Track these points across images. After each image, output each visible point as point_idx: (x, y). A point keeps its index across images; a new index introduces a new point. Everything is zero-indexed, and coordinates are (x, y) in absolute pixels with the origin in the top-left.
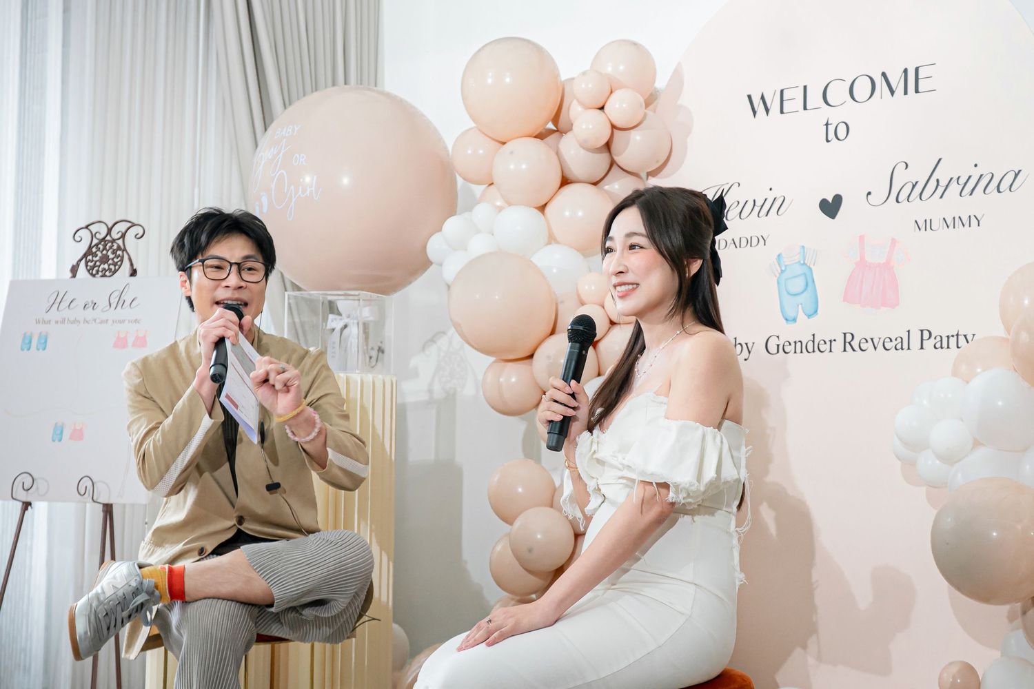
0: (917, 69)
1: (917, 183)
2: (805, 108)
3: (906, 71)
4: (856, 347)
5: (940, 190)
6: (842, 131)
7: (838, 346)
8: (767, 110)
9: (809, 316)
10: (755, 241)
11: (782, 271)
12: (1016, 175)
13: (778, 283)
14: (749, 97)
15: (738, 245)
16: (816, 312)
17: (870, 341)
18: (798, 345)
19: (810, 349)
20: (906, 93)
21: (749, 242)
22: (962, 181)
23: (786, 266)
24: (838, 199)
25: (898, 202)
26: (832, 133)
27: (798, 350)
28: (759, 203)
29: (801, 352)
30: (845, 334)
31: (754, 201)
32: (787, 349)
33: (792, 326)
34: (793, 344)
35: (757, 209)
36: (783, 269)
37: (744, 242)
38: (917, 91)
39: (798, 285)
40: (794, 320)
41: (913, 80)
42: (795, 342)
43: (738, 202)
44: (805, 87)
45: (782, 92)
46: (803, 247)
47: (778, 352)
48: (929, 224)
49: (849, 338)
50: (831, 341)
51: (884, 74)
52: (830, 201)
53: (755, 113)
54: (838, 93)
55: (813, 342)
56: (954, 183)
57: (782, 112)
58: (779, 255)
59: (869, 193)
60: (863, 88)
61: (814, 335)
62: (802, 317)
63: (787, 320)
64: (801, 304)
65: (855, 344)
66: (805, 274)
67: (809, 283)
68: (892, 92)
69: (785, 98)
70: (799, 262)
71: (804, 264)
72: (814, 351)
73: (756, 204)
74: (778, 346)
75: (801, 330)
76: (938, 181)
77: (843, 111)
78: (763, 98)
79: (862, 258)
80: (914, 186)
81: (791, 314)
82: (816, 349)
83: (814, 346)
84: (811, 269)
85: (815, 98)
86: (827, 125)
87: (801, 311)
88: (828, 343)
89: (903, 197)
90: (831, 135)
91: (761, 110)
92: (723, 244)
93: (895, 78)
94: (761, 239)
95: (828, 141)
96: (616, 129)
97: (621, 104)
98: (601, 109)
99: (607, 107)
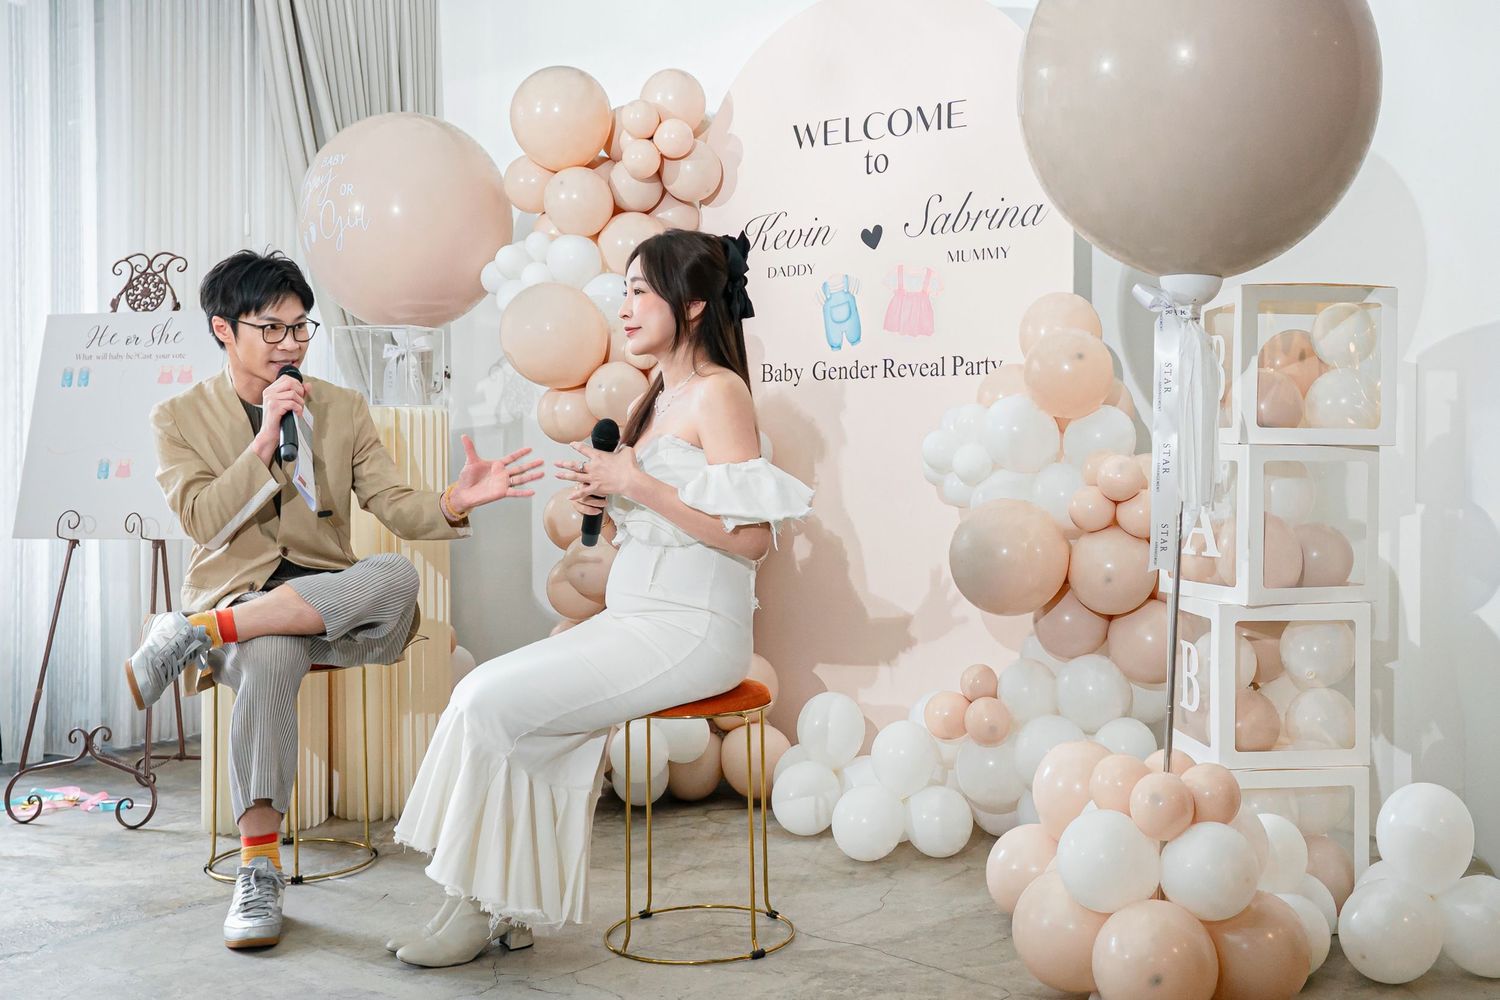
0: (950, 105)
1: (949, 216)
2: (847, 140)
3: (939, 106)
4: (896, 373)
5: (971, 222)
6: (881, 163)
7: (879, 371)
8: (812, 142)
9: (853, 343)
10: (802, 269)
11: (828, 300)
12: (1039, 209)
13: (824, 311)
14: (795, 127)
15: (786, 273)
16: (859, 339)
17: (908, 367)
18: (843, 371)
19: (854, 375)
20: (939, 128)
21: (797, 271)
22: (990, 214)
23: (831, 294)
24: (878, 230)
25: (932, 233)
26: (874, 165)
27: (843, 376)
28: (805, 233)
29: (846, 377)
30: (885, 360)
31: (800, 232)
32: (833, 375)
33: (837, 353)
34: (838, 370)
35: (803, 238)
36: (829, 297)
37: (791, 271)
38: (949, 126)
39: (842, 313)
40: (839, 347)
41: (946, 116)
42: (840, 368)
43: (786, 232)
44: (847, 119)
45: (826, 123)
46: (847, 276)
47: (824, 377)
48: (960, 256)
49: (889, 364)
50: (872, 367)
51: (919, 109)
52: (871, 231)
53: (801, 144)
54: (878, 126)
55: (857, 368)
56: (983, 215)
57: (826, 144)
58: (825, 284)
59: (907, 225)
60: (900, 123)
61: (857, 361)
62: (846, 344)
63: (832, 346)
64: (846, 331)
65: (895, 370)
66: (848, 302)
67: (853, 311)
68: (927, 127)
69: (828, 130)
70: (843, 290)
71: (848, 292)
72: (857, 377)
73: (803, 233)
74: (825, 372)
75: (845, 357)
76: (968, 213)
77: (883, 144)
78: (808, 128)
79: (901, 286)
80: (947, 219)
81: (837, 341)
82: (859, 374)
83: (858, 372)
84: (854, 298)
85: (856, 130)
86: (868, 157)
87: (845, 338)
88: (870, 369)
89: (938, 227)
90: (872, 167)
91: (806, 141)
92: (772, 272)
93: (930, 113)
94: (808, 268)
95: (868, 173)
96: (666, 159)
97: (669, 134)
98: (650, 139)
99: (656, 139)
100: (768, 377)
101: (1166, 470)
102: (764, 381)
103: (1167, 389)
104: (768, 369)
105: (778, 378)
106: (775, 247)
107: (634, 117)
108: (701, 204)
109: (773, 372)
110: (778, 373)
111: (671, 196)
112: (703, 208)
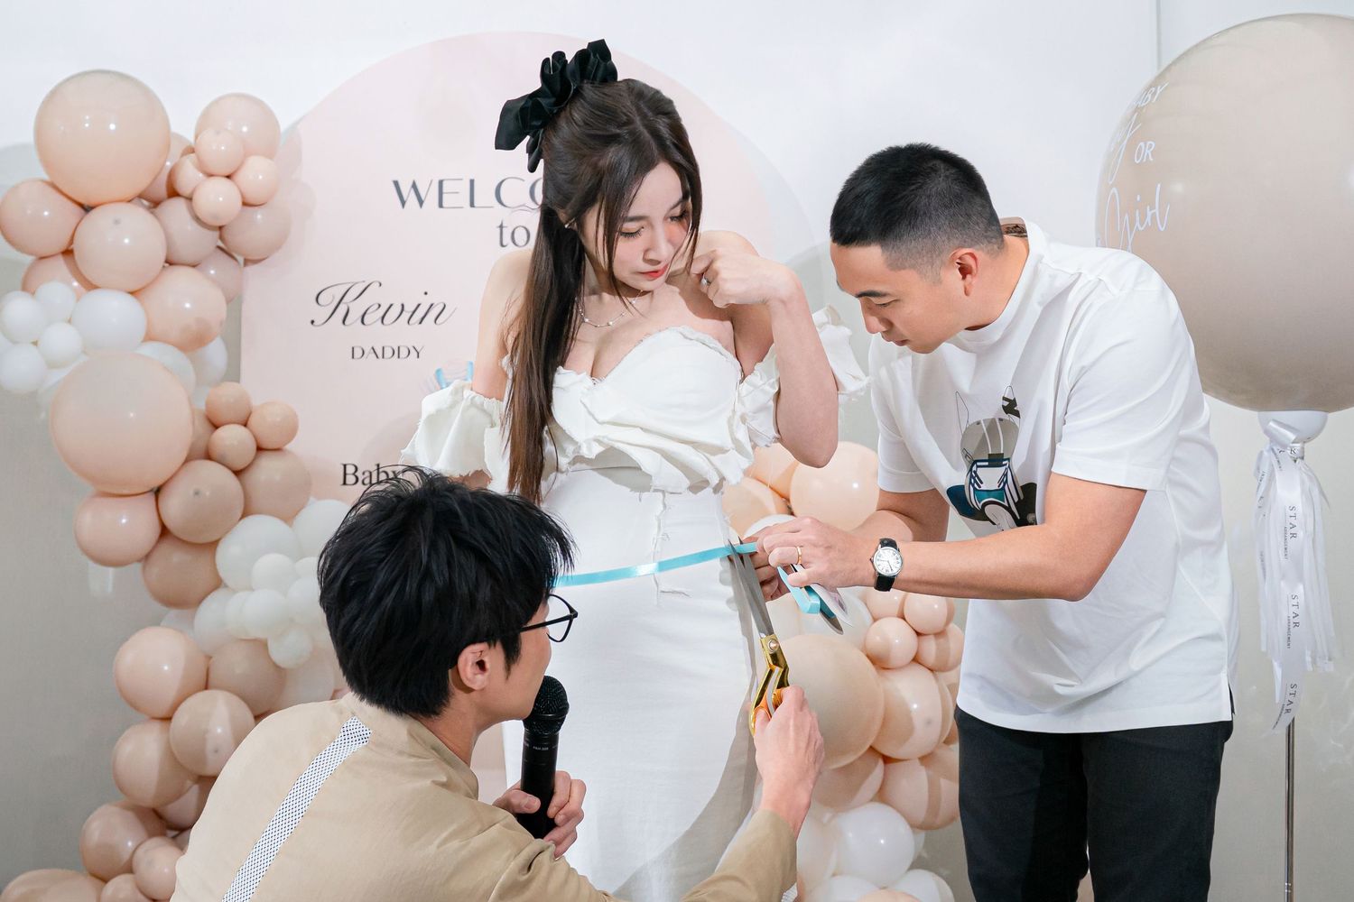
2: (472, 205)
6: (521, 237)
8: (421, 202)
10: (404, 352)
14: (396, 183)
15: (380, 355)
21: (396, 352)
26: (507, 237)
28: (409, 308)
31: (403, 305)
35: (406, 316)
37: (388, 352)
43: (380, 306)
44: (472, 182)
45: (441, 183)
53: (403, 203)
54: (516, 194)
57: (441, 205)
58: (438, 371)
69: (444, 191)
73: (406, 308)
78: (414, 186)
85: (485, 195)
90: (507, 239)
91: (412, 199)
92: (358, 353)
94: (412, 351)
95: (502, 245)
96: (245, 204)
97: (256, 173)
98: (228, 177)
99: (240, 177)
100: (351, 479)
101: (1296, 624)
102: (345, 483)
103: (1294, 535)
104: (350, 470)
105: (367, 481)
106: (363, 322)
107: (217, 147)
108: (247, 262)
109: (359, 474)
110: (367, 474)
111: (219, 247)
112: (251, 269)
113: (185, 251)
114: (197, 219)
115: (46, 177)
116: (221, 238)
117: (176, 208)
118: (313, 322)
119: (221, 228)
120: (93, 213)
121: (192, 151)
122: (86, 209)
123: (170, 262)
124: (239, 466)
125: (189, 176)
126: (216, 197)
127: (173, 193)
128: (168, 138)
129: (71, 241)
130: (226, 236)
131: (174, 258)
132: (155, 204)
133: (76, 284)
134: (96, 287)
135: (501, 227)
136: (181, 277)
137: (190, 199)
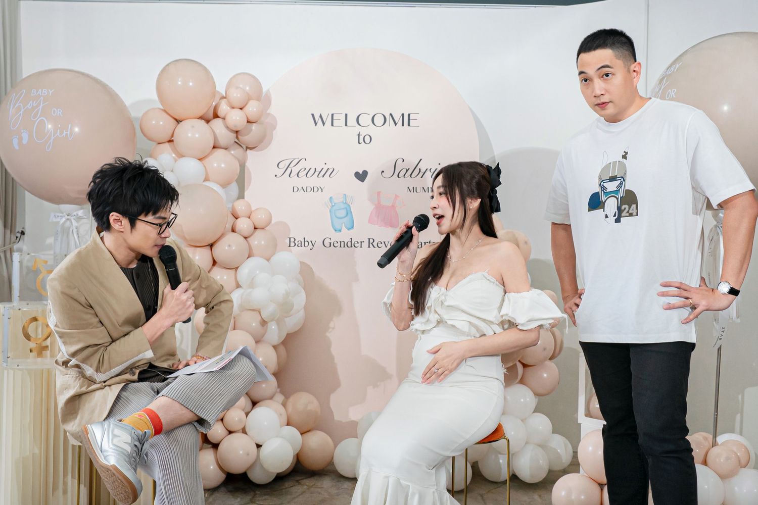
0: (409, 115)
1: (409, 169)
2: (346, 125)
3: (403, 115)
4: (376, 246)
5: (421, 174)
6: (367, 139)
7: (365, 245)
8: (324, 124)
9: (348, 229)
10: (316, 189)
11: (333, 206)
13: (330, 211)
14: (313, 115)
15: (305, 190)
16: (353, 227)
17: (383, 243)
18: (342, 243)
19: (349, 245)
20: (403, 125)
21: (312, 189)
22: (432, 171)
23: (335, 204)
24: (365, 173)
25: (398, 177)
26: (361, 139)
27: (342, 245)
28: (318, 170)
29: (344, 247)
30: (369, 239)
31: (315, 169)
32: (336, 245)
33: (338, 234)
34: (339, 243)
35: (317, 173)
36: (333, 204)
37: (309, 189)
38: (409, 125)
39: (343, 213)
40: (340, 231)
41: (407, 120)
42: (341, 242)
43: (305, 169)
44: (346, 115)
45: (333, 115)
46: (345, 195)
47: (330, 246)
48: (415, 190)
49: (371, 241)
50: (361, 242)
51: (391, 115)
52: (361, 173)
53: (316, 124)
54: (365, 120)
55: (351, 242)
56: (428, 171)
57: (332, 125)
58: (331, 198)
59: (383, 172)
60: (379, 120)
61: (351, 239)
62: (344, 229)
63: (335, 230)
64: (344, 223)
65: (375, 244)
66: (346, 208)
67: (349, 212)
68: (396, 124)
69: (334, 119)
70: (343, 202)
71: (346, 203)
72: (351, 247)
74: (330, 243)
75: (345, 236)
76: (420, 169)
77: (369, 130)
78: (321, 116)
79: (379, 202)
80: (407, 171)
81: (338, 228)
82: (353, 245)
83: (351, 244)
84: (349, 206)
85: (352, 120)
87: (343, 226)
88: (360, 243)
89: (401, 174)
90: (361, 140)
91: (320, 123)
92: (296, 189)
93: (397, 117)
94: (319, 189)
95: (359, 143)
96: (248, 122)
97: (253, 108)
98: (241, 109)
99: (245, 109)
100: (292, 244)
102: (289, 246)
104: (292, 240)
105: (299, 245)
106: (298, 176)
107: (236, 95)
108: (247, 148)
109: (296, 242)
110: (300, 242)
111: (235, 142)
112: (249, 151)
113: (222, 142)
114: (227, 128)
115: (162, 108)
116: (237, 138)
117: (217, 123)
118: (276, 176)
119: (237, 132)
120: (181, 123)
121: (225, 98)
122: (178, 121)
123: (214, 147)
124: (246, 234)
125: (224, 109)
126: (236, 118)
127: (216, 116)
128: (214, 92)
129: (172, 136)
130: (239, 137)
131: (217, 145)
132: (208, 121)
133: (174, 155)
134: (183, 156)
135: (359, 135)
136: (219, 153)
137: (224, 119)
